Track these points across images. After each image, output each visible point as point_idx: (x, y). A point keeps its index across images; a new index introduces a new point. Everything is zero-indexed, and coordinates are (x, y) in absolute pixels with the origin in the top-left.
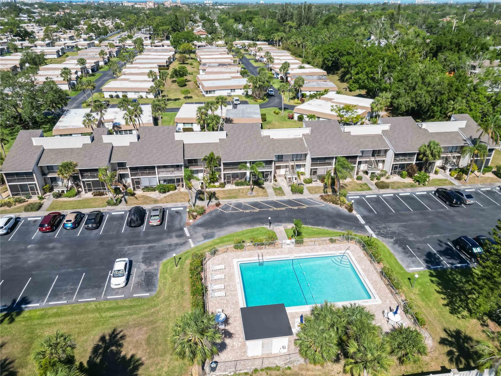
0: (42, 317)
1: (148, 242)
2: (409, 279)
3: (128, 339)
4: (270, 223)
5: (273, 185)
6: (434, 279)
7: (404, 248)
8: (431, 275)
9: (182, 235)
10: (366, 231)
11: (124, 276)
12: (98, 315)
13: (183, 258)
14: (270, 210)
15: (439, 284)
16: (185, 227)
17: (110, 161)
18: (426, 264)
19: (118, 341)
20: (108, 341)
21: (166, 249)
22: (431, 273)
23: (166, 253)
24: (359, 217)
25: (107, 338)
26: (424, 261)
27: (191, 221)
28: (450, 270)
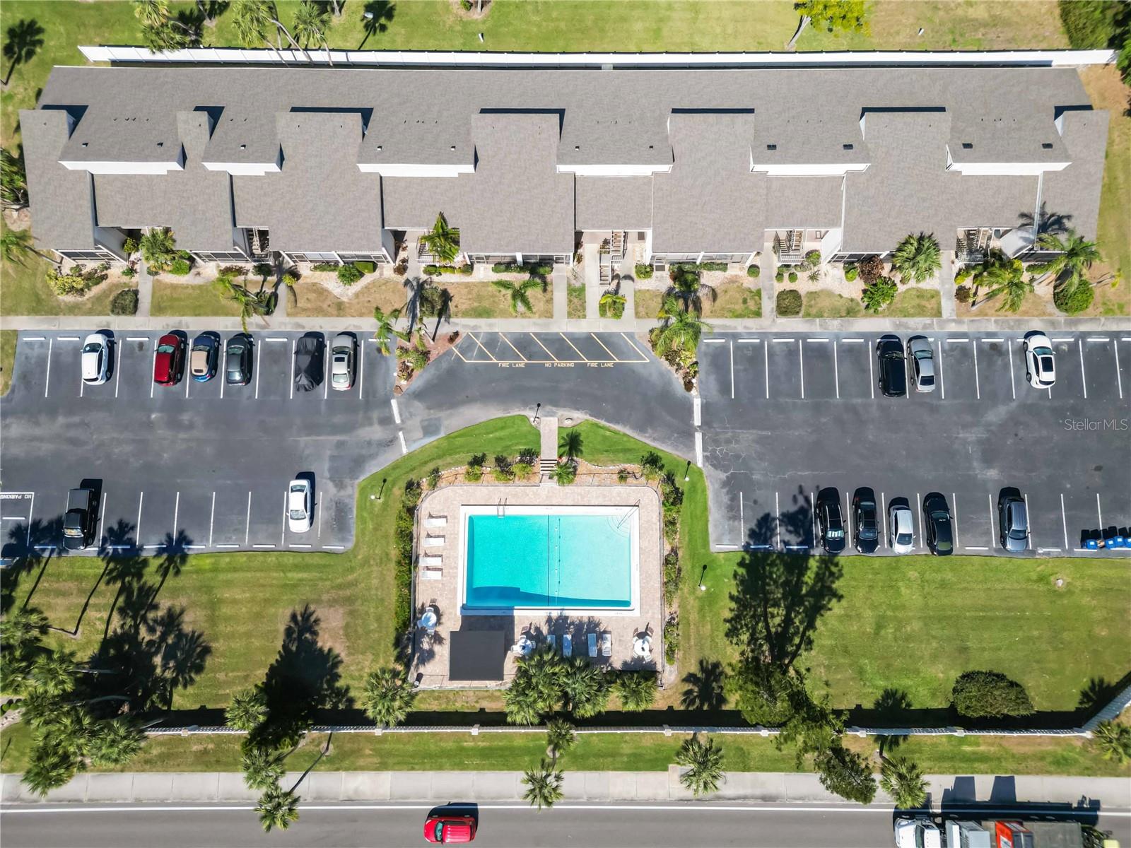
0: (215, 569)
1: (335, 430)
2: (705, 567)
3: (323, 625)
4: (539, 405)
5: (570, 274)
6: (741, 571)
7: (734, 499)
8: (741, 564)
9: (387, 420)
10: (691, 447)
11: (305, 518)
12: (282, 574)
13: (389, 479)
14: (548, 364)
15: (742, 582)
16: (393, 397)
17: (235, 225)
18: (747, 539)
19: (311, 627)
20: (300, 624)
21: (364, 452)
22: (743, 559)
23: (364, 461)
24: (697, 403)
25: (299, 618)
26: (748, 532)
27: (403, 382)
28: (775, 556)
